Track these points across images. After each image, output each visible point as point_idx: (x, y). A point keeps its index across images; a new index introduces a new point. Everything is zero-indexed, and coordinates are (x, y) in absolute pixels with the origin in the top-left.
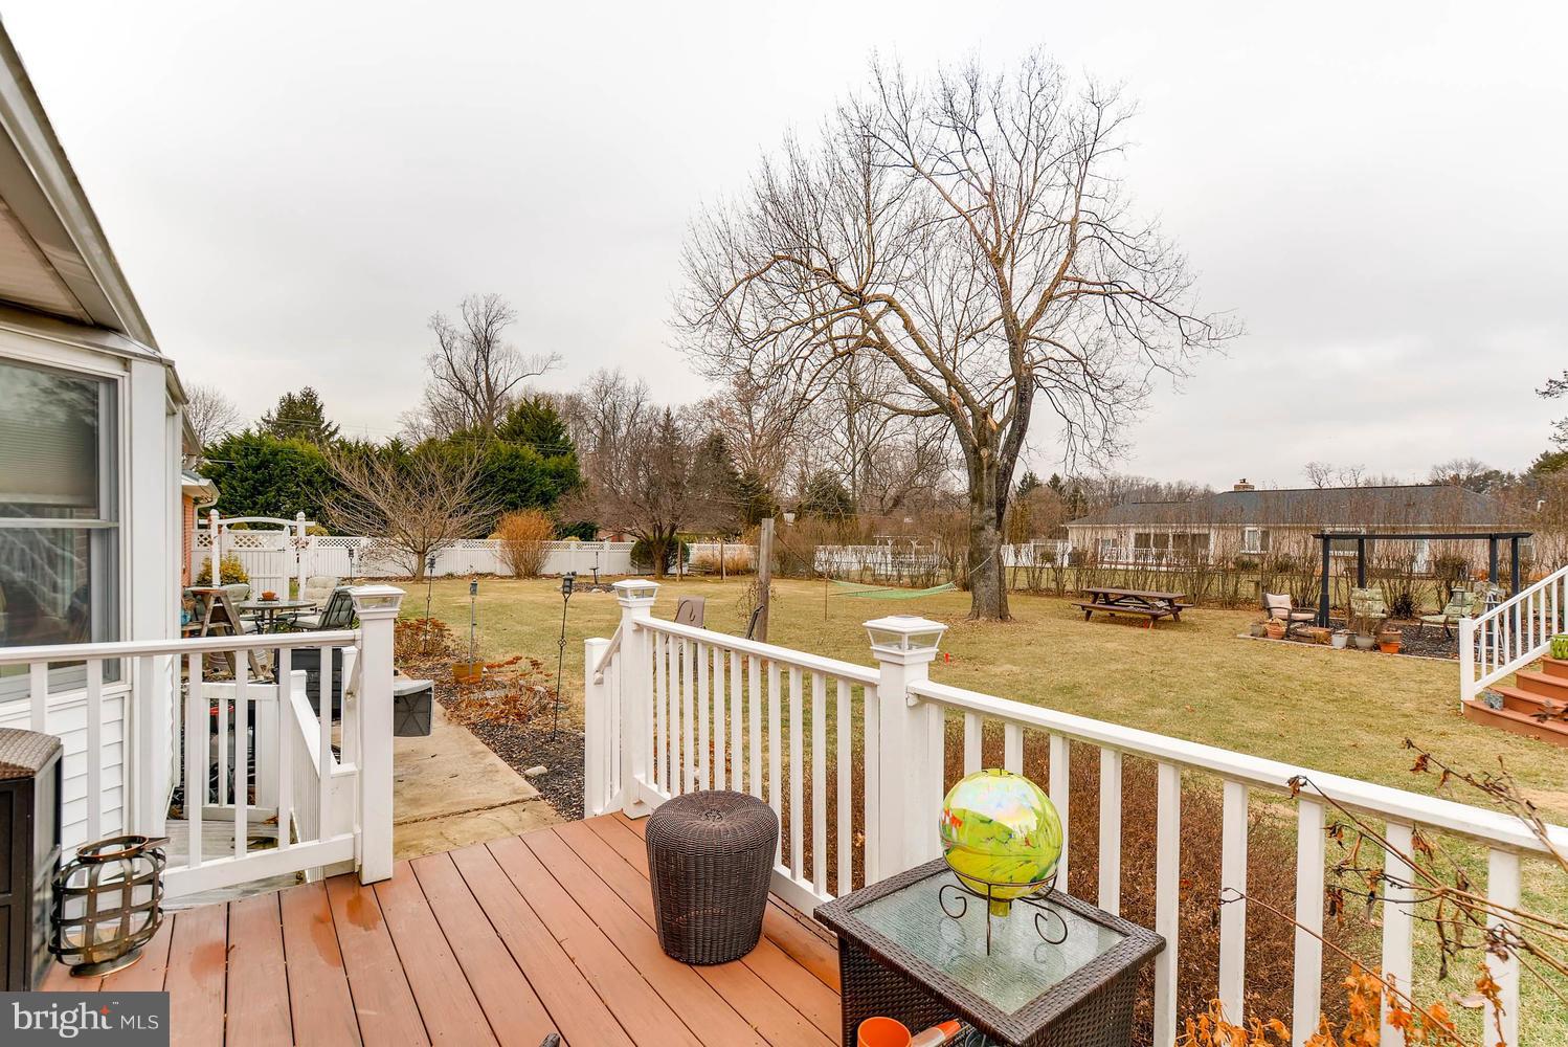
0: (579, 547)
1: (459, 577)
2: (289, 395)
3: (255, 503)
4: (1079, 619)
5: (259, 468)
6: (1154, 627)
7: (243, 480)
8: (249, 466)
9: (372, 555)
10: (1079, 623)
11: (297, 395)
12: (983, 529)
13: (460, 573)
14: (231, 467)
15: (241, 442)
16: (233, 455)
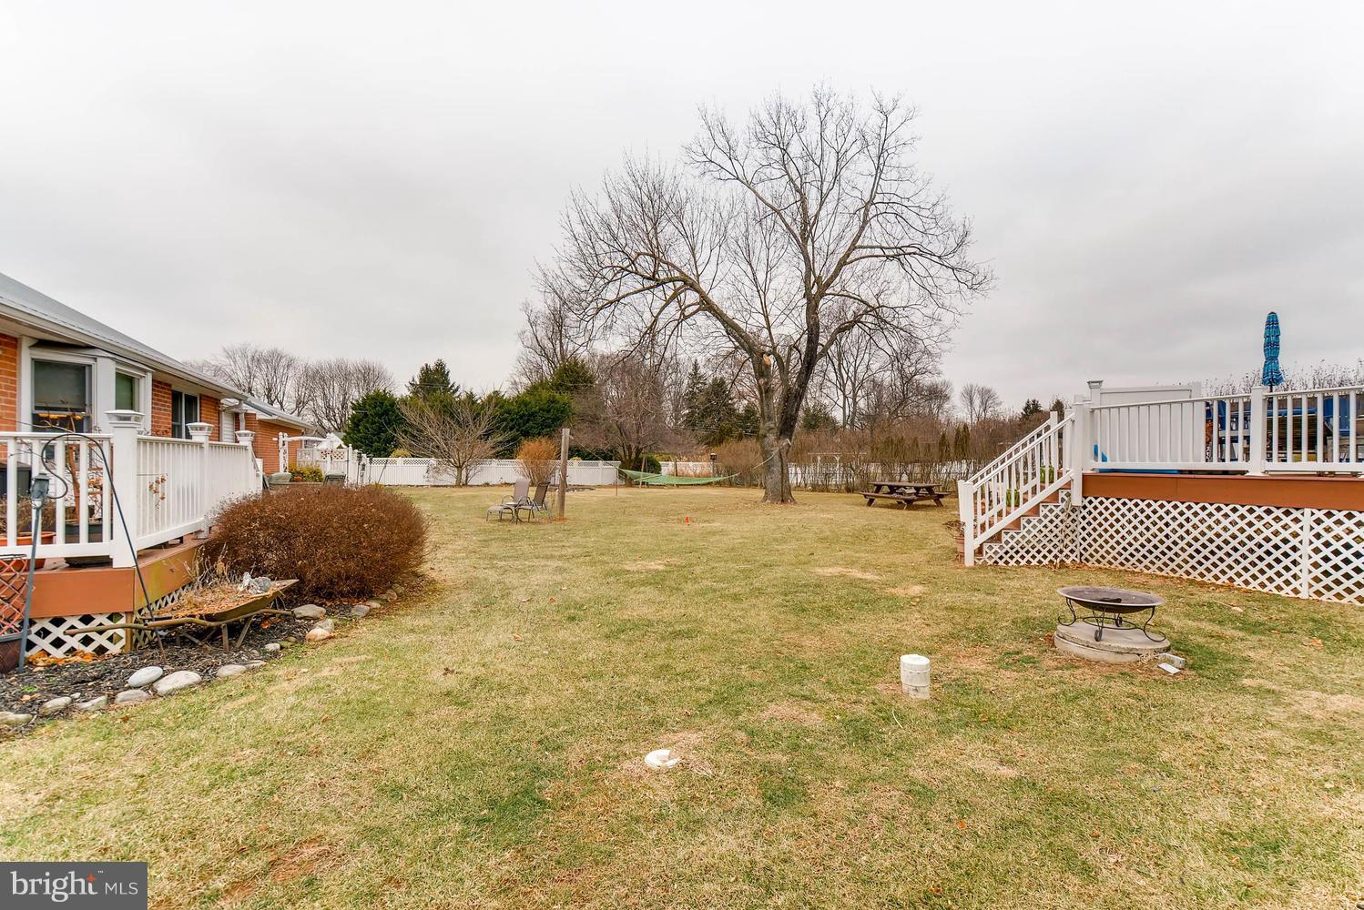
0: (580, 464)
1: (494, 485)
2: (427, 365)
3: (380, 439)
4: (861, 505)
5: (382, 415)
6: (908, 509)
7: (373, 423)
8: (377, 414)
9: (437, 470)
10: (865, 508)
11: (432, 366)
12: (765, 436)
13: (495, 482)
14: (366, 415)
15: (373, 399)
16: (367, 407)
